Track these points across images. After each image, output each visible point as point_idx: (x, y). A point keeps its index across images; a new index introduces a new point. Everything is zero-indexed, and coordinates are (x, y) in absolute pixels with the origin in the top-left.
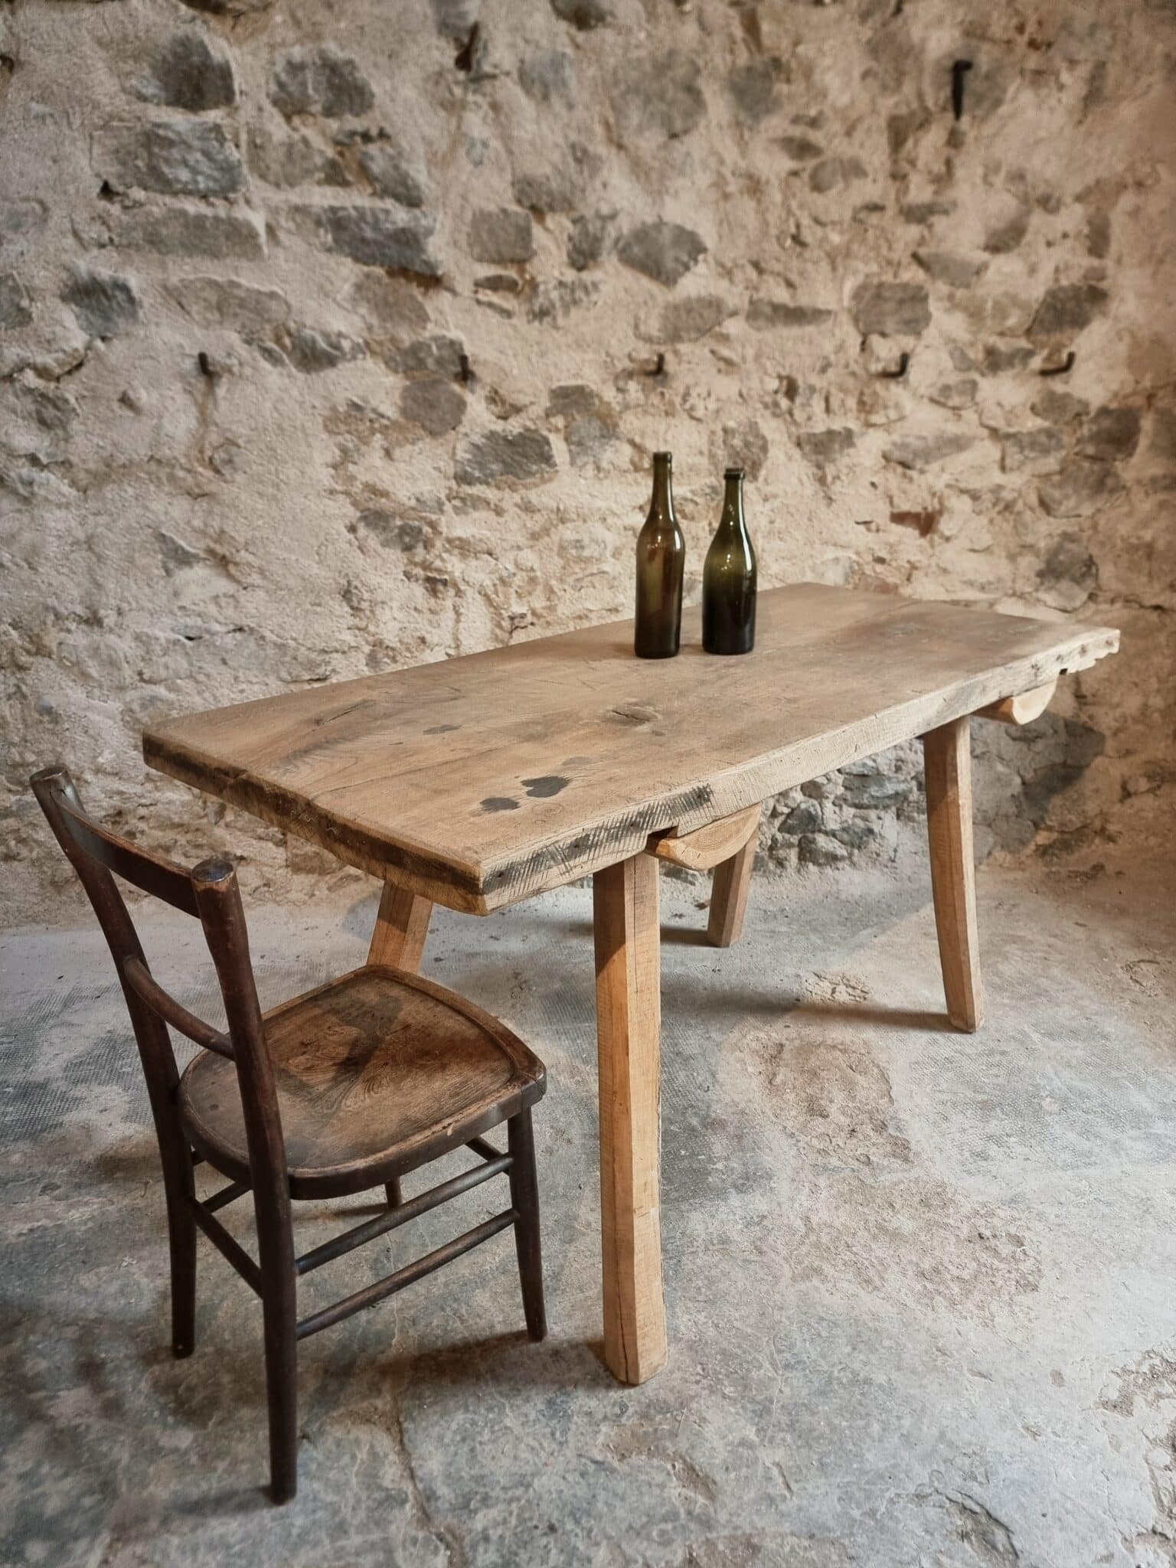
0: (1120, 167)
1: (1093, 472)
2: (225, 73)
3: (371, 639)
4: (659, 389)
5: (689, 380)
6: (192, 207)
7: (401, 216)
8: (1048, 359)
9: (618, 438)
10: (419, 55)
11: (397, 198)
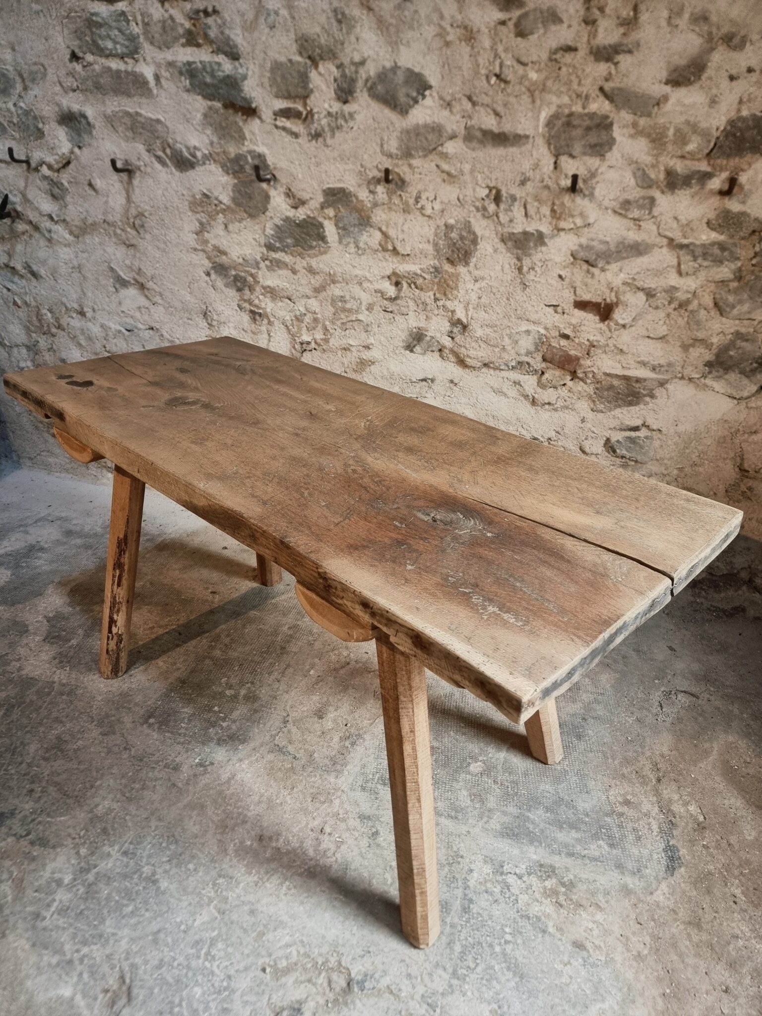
4: (399, 193)
5: (420, 187)
6: (115, 64)
7: (227, 67)
9: (371, 226)
11: (226, 54)
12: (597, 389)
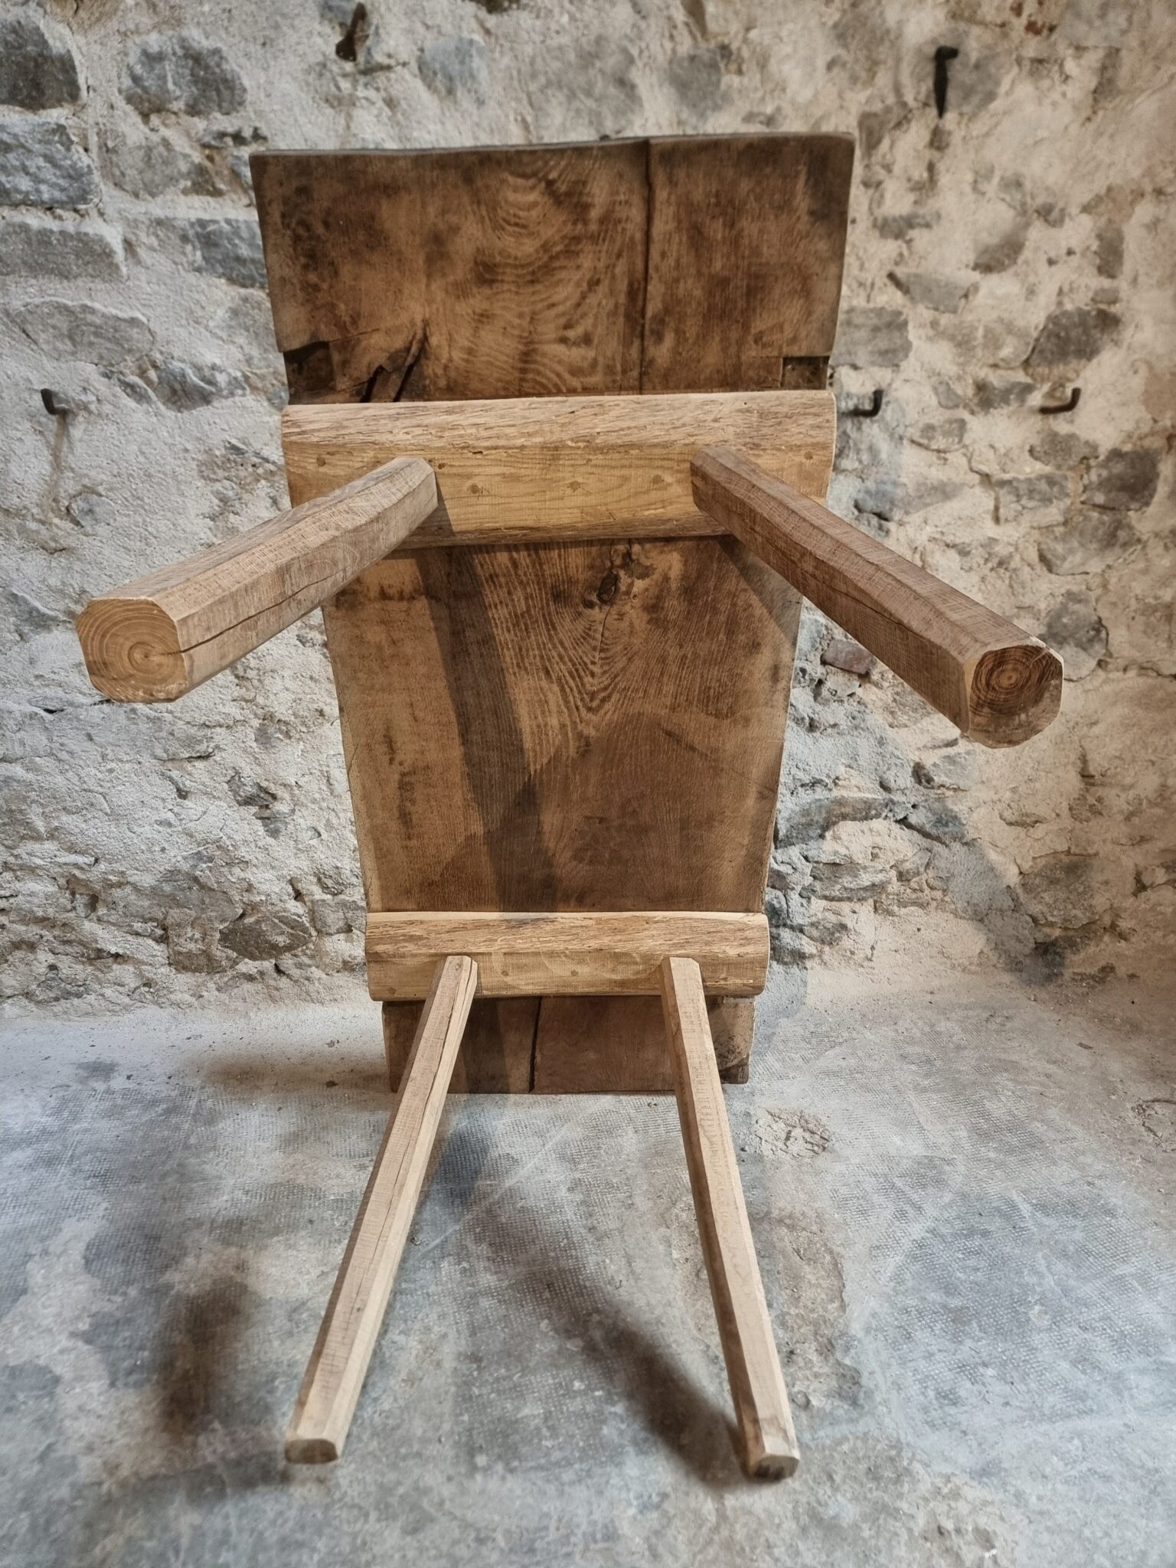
0: (1136, 173)
1: (1103, 523)
2: (67, 65)
3: (260, 712)
6: (35, 220)
8: (1050, 394)
10: (299, 43)
12: (897, 694)
